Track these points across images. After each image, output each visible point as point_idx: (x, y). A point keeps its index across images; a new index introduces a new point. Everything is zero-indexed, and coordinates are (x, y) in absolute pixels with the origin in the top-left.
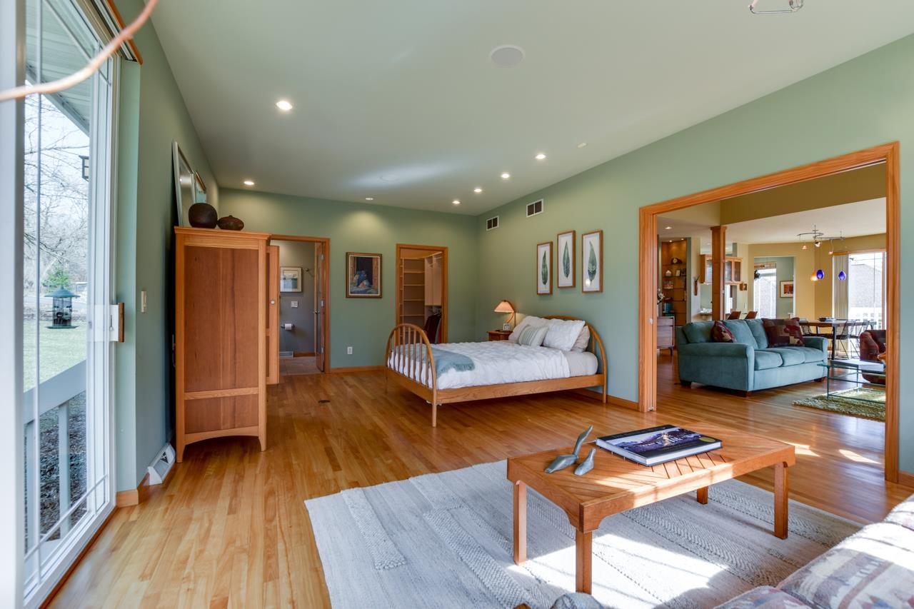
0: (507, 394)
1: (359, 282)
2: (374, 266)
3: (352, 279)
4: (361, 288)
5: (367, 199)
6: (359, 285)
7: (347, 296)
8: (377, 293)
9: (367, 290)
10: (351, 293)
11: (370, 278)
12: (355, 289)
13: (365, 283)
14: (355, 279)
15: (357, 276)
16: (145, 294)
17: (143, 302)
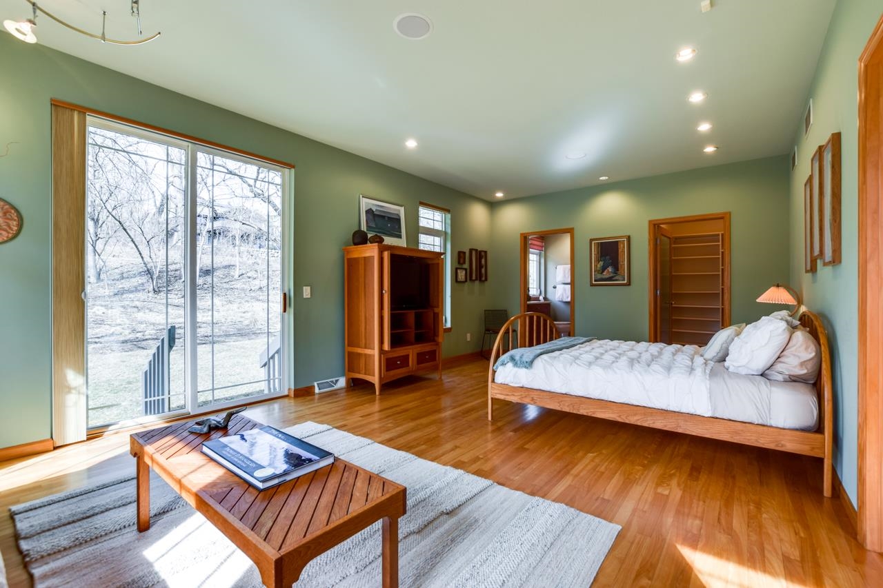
0: (578, 410)
1: (604, 269)
2: (620, 250)
3: (596, 266)
4: (606, 274)
5: (601, 178)
6: (603, 272)
7: (592, 285)
8: (624, 280)
9: (613, 277)
10: (595, 281)
11: (616, 265)
12: (599, 276)
13: (610, 269)
14: (599, 266)
15: (601, 263)
16: (309, 288)
17: (307, 292)
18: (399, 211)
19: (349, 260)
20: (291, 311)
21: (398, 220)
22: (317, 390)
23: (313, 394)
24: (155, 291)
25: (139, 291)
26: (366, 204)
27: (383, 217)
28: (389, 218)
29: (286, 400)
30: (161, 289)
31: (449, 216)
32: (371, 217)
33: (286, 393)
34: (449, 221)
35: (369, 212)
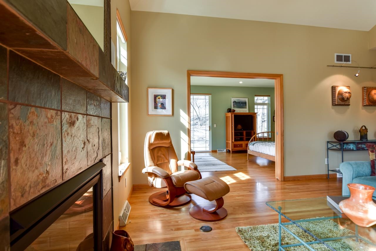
16: (216, 125)
17: (215, 126)
18: (246, 100)
19: (226, 117)
20: (211, 130)
21: (246, 103)
22: (218, 151)
23: (217, 152)
24: (201, 125)
25: (196, 125)
26: (233, 100)
27: (240, 103)
28: (242, 103)
29: (210, 153)
30: (202, 124)
31: (270, 97)
32: (235, 103)
33: (210, 151)
34: (270, 100)
35: (234, 102)
